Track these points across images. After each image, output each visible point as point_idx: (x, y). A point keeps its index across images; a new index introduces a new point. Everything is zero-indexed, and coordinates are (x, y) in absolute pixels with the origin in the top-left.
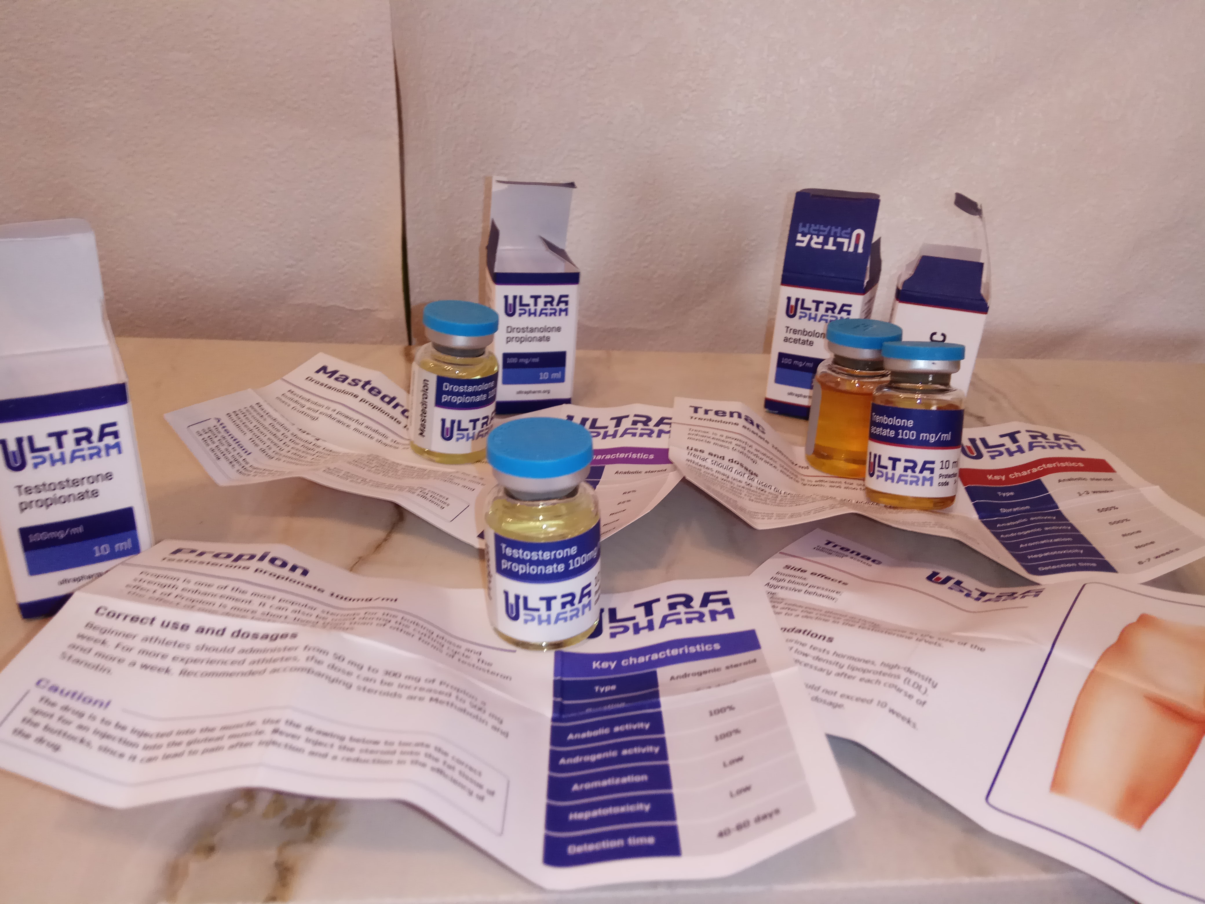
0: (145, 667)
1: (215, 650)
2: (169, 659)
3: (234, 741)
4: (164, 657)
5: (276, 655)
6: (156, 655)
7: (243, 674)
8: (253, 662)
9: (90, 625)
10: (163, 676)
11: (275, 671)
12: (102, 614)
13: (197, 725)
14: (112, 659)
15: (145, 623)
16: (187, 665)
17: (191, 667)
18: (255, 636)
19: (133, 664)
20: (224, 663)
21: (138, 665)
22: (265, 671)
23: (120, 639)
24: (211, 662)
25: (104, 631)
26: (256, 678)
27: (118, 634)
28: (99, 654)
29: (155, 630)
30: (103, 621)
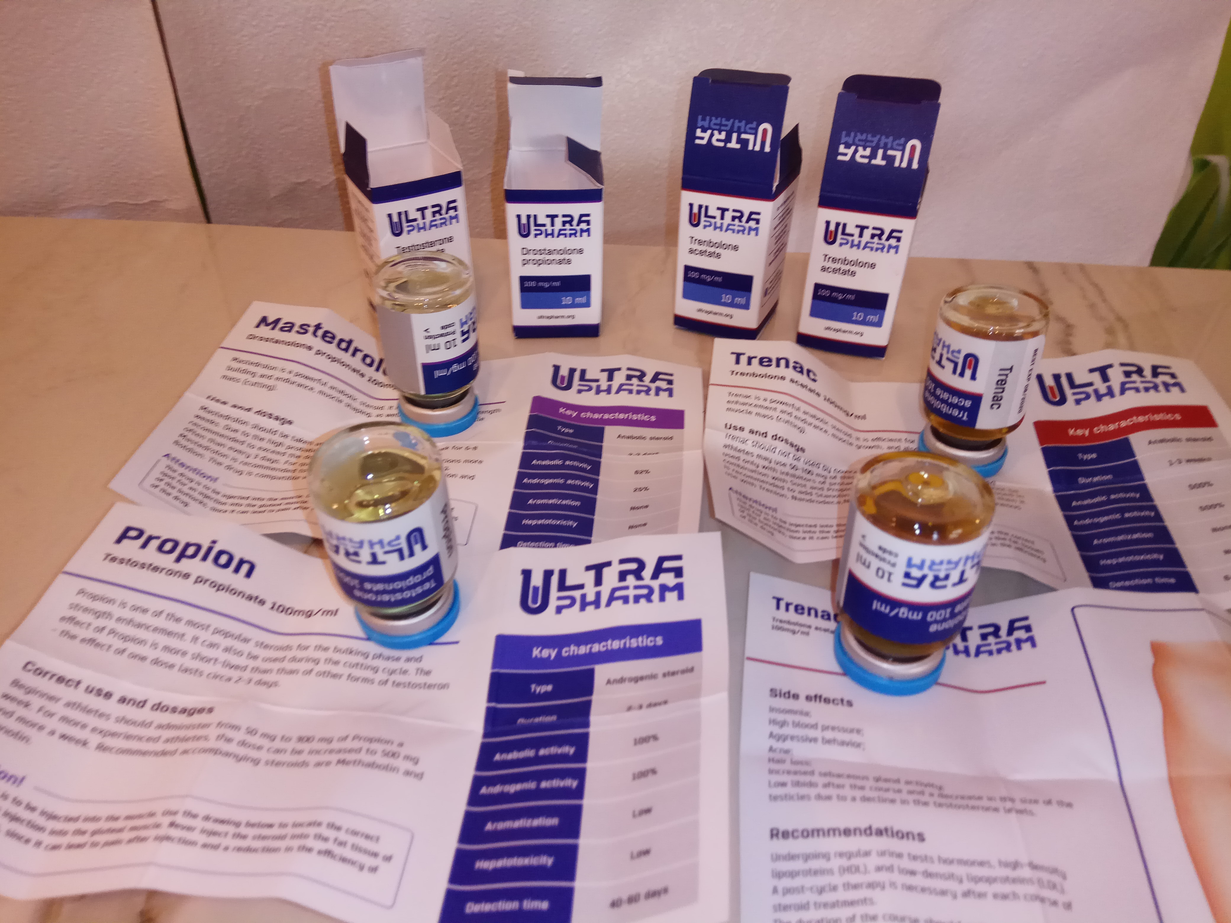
0: (63, 737)
1: (134, 723)
2: (88, 729)
3: (133, 834)
4: (84, 726)
5: (190, 733)
6: (76, 724)
7: (156, 754)
8: (167, 741)
9: (16, 683)
10: (79, 749)
11: (185, 752)
12: (30, 671)
13: (104, 811)
14: (33, 725)
15: (70, 686)
16: (104, 738)
17: (109, 742)
18: (174, 710)
19: (52, 733)
20: (140, 739)
21: (57, 735)
22: (176, 751)
23: (42, 702)
24: (128, 737)
25: (30, 691)
26: (168, 759)
27: (43, 695)
28: (21, 720)
29: (78, 695)
30: (30, 680)
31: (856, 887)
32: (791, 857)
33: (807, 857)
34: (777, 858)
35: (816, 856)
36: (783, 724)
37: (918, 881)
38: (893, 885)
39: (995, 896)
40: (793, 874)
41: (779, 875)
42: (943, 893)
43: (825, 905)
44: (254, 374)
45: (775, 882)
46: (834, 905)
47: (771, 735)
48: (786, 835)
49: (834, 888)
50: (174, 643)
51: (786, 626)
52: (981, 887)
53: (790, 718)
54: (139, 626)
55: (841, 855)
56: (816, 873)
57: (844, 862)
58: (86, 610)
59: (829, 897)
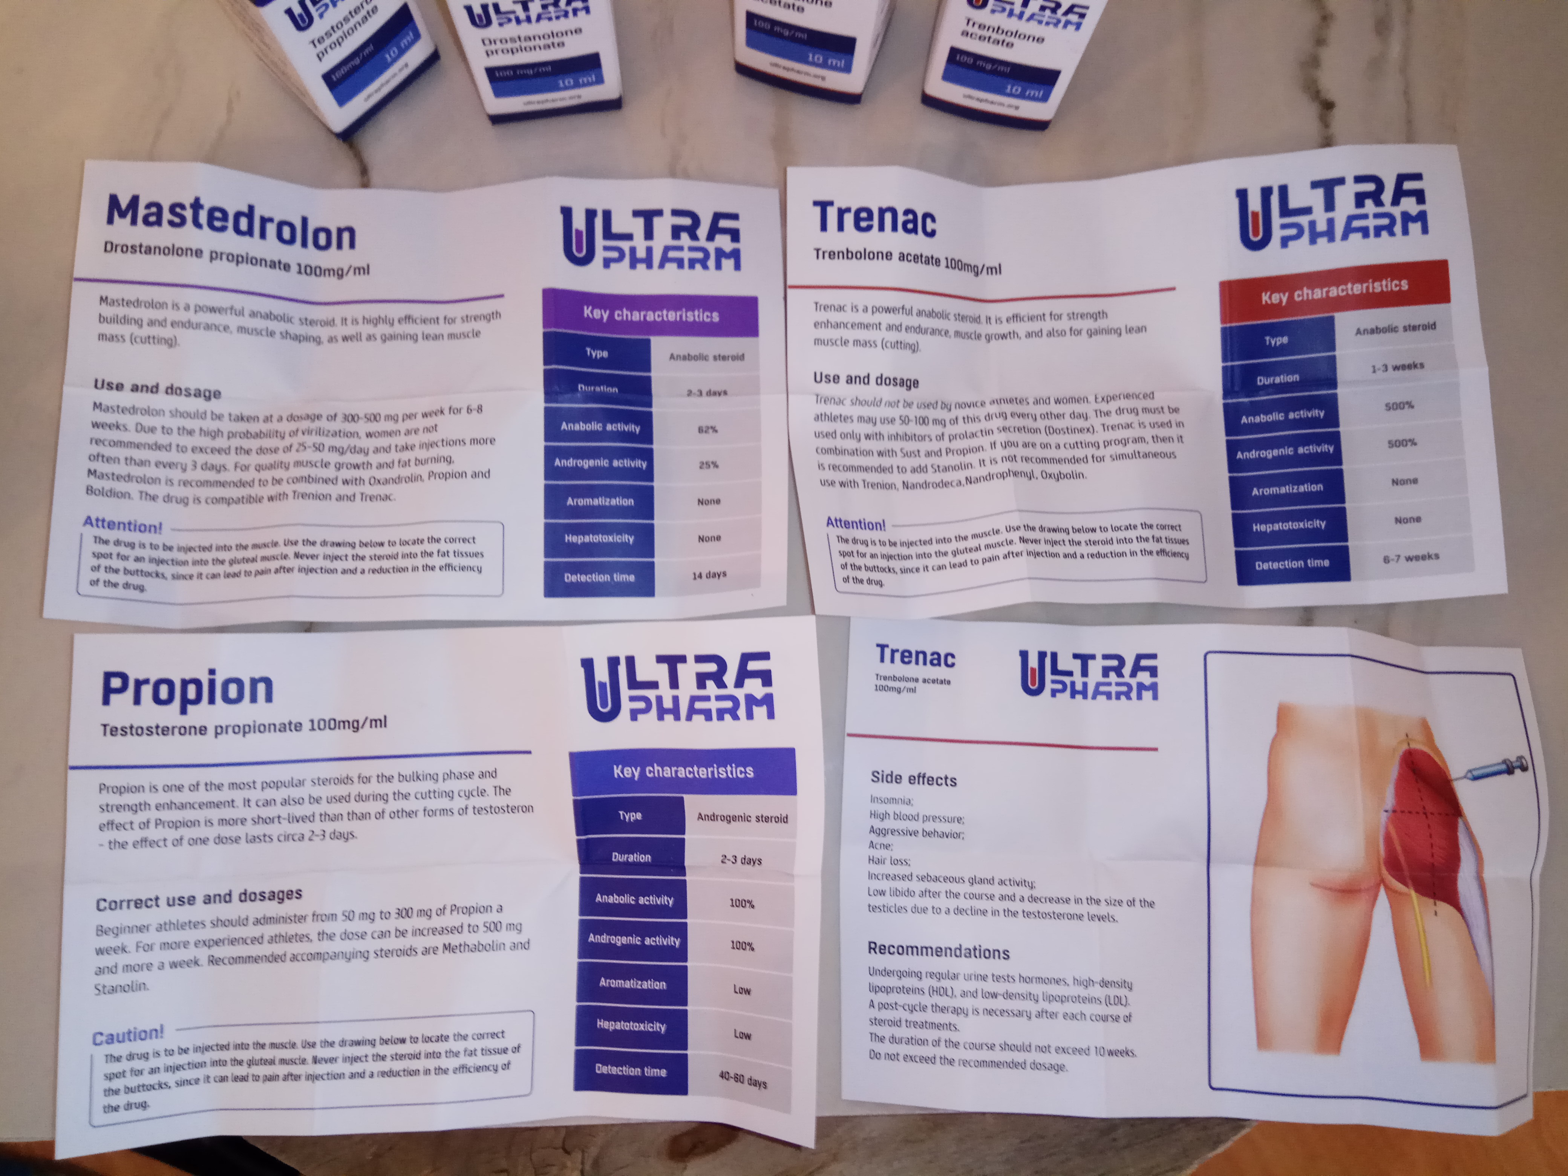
0: (174, 965)
1: (230, 923)
2: (191, 946)
3: (286, 1069)
4: (186, 945)
5: (290, 929)
6: (178, 945)
7: (269, 958)
8: (272, 940)
9: (100, 931)
10: (193, 971)
11: (295, 957)
12: (105, 909)
14: (140, 968)
15: (151, 906)
16: (211, 950)
17: (218, 952)
18: (263, 897)
19: (162, 966)
20: (244, 941)
21: (167, 967)
22: (285, 956)
23: (135, 938)
24: (233, 942)
25: (117, 932)
27: (130, 929)
28: (127, 968)
29: (164, 913)
30: (111, 919)
31: (943, 1010)
32: (887, 973)
33: (901, 975)
34: (873, 972)
35: (909, 974)
36: (884, 817)
37: (999, 1004)
38: (976, 1011)
39: (1065, 1016)
40: (888, 990)
41: (875, 989)
42: (1020, 1014)
43: (915, 1024)
44: (139, 323)
45: (872, 996)
46: (923, 1025)
47: (872, 830)
48: (883, 950)
49: (924, 1009)
50: (227, 813)
51: (891, 684)
52: (1054, 1007)
53: (891, 808)
54: (183, 806)
55: (932, 975)
56: (908, 991)
57: (935, 983)
58: (119, 808)
59: (918, 1017)
